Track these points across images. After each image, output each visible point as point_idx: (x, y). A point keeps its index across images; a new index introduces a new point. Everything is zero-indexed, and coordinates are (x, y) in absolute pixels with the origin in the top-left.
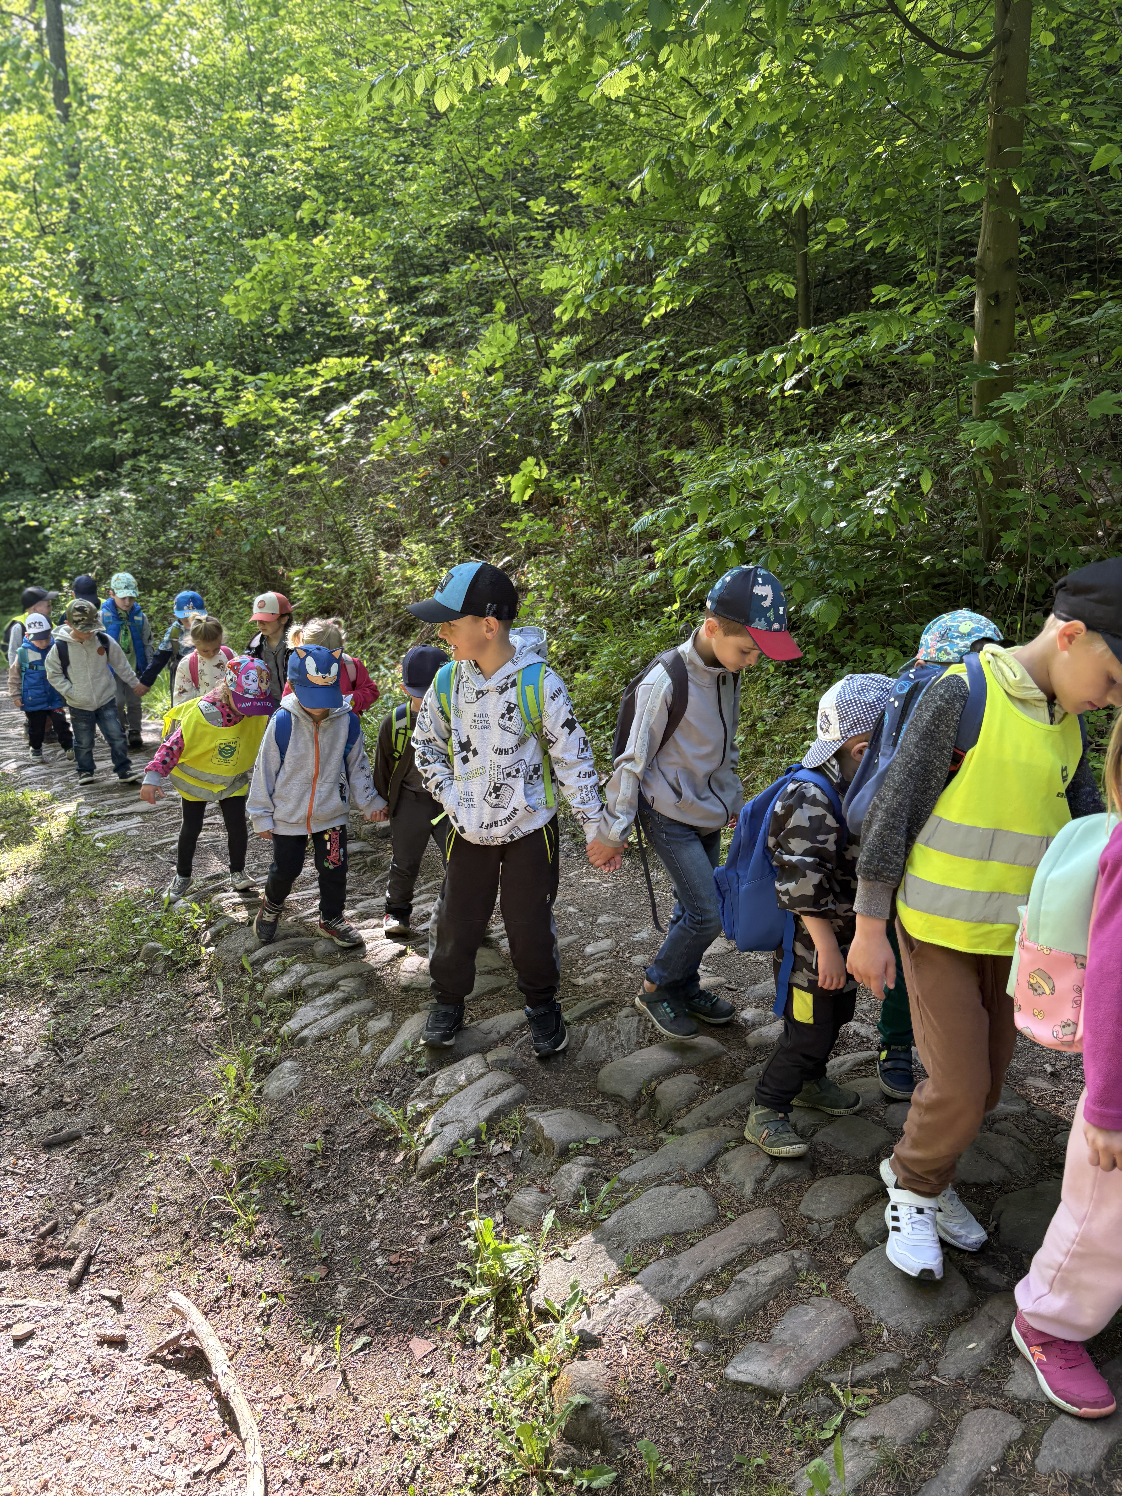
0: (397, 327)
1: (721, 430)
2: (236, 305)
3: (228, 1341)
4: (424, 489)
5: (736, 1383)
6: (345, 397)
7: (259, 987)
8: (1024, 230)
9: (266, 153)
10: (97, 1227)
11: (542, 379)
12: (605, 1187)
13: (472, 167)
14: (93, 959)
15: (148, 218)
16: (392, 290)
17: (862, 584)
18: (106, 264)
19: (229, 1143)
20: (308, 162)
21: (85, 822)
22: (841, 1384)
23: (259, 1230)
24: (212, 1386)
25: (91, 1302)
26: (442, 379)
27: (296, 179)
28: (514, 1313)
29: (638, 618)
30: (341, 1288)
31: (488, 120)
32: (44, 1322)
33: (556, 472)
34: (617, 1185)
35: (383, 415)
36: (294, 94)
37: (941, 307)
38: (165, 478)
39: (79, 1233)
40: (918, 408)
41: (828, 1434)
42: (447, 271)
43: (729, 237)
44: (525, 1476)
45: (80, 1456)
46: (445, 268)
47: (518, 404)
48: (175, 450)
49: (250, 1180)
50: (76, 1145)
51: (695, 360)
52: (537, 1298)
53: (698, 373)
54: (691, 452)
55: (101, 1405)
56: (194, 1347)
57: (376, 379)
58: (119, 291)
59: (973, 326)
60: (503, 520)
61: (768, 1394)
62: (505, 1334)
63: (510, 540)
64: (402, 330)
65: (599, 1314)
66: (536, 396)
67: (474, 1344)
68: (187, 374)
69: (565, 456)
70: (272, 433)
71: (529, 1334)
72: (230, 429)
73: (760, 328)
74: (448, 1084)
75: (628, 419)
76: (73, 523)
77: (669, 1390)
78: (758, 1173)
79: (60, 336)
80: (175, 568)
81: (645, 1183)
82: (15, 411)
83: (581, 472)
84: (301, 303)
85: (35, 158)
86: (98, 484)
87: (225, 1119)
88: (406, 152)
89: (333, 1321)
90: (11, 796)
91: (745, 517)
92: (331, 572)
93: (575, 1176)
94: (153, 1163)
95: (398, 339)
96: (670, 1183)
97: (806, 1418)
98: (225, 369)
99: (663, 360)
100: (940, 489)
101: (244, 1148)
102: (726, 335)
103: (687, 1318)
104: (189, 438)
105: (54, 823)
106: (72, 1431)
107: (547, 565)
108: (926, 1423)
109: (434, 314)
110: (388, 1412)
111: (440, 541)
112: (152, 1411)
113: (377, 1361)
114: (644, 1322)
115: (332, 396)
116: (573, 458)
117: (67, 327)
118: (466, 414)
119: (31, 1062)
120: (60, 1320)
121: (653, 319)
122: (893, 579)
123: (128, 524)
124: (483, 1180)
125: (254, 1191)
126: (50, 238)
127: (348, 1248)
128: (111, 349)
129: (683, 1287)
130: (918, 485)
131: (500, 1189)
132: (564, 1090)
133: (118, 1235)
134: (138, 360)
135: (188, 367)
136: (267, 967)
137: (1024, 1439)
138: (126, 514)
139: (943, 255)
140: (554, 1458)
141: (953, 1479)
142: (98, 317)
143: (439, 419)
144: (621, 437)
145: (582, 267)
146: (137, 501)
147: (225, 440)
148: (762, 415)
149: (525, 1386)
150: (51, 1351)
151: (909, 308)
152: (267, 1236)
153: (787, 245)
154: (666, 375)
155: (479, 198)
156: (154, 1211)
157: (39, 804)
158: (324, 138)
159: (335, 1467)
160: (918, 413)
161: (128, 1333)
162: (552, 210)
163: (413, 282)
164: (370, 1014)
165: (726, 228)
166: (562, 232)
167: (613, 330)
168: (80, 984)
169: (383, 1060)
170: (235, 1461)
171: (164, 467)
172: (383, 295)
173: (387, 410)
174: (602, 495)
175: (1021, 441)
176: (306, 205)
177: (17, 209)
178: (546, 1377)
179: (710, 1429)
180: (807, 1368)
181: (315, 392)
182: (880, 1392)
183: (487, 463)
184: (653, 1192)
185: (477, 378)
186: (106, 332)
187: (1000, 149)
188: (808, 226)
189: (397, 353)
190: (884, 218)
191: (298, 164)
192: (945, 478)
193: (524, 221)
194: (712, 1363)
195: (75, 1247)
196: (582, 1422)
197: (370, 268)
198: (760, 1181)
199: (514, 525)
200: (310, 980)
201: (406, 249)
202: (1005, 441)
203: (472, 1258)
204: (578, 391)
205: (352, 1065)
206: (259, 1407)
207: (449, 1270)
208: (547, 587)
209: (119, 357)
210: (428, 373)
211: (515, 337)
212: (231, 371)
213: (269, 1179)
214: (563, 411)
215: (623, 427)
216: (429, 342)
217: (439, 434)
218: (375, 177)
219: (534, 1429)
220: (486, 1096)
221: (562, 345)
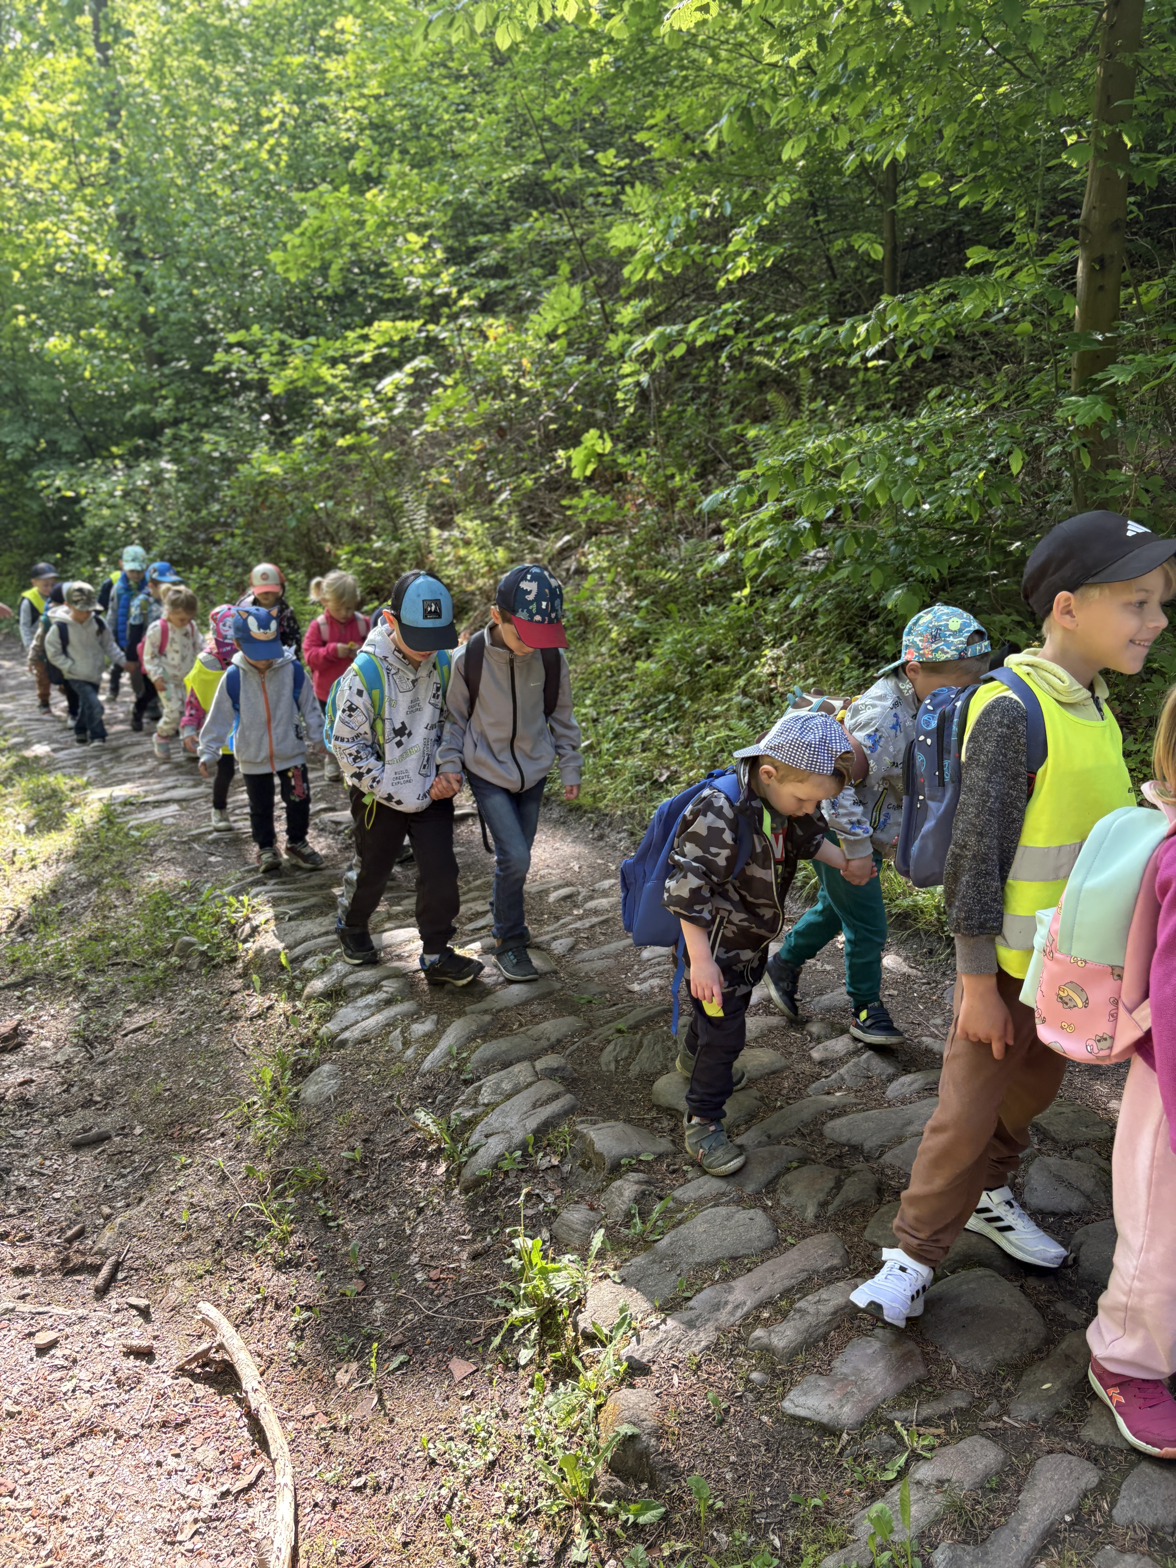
0: (454, 290)
1: (797, 404)
2: (284, 263)
3: (260, 1355)
4: (480, 463)
5: (793, 1417)
6: (398, 365)
7: (298, 985)
8: (1132, 189)
9: (318, 100)
10: (126, 1232)
11: (609, 344)
12: (658, 1207)
13: (537, 115)
14: (126, 952)
15: (192, 171)
16: (448, 250)
17: (945, 572)
18: (147, 218)
19: (264, 1149)
20: (363, 110)
21: (120, 809)
22: (906, 1423)
23: (294, 1240)
24: (241, 1402)
25: (118, 1311)
26: (500, 345)
27: (349, 129)
28: (559, 1336)
29: (705, 604)
30: (378, 1303)
31: (554, 65)
32: (68, 1330)
33: (621, 446)
34: (671, 1204)
35: (437, 383)
36: (347, 37)
37: (1041, 271)
38: (207, 448)
39: (106, 1238)
40: (1011, 381)
41: (891, 1476)
42: (508, 229)
43: (811, 194)
44: (569, 1508)
45: (103, 1472)
46: (506, 227)
47: (581, 373)
48: (218, 418)
49: (285, 1189)
50: (105, 1146)
51: (771, 328)
52: (584, 1321)
53: (776, 341)
54: (765, 426)
55: (125, 1419)
56: (224, 1361)
57: (431, 345)
58: (161, 249)
59: (1074, 294)
60: (563, 497)
61: (828, 1430)
62: (550, 1357)
63: (570, 518)
64: (460, 293)
65: (650, 1340)
66: (601, 364)
67: (517, 1367)
68: (232, 338)
69: (630, 429)
70: (320, 401)
71: (574, 1359)
72: (277, 396)
73: (842, 294)
74: (494, 1093)
75: (699, 390)
76: (111, 495)
77: (722, 1422)
78: (821, 1197)
79: (99, 297)
80: (217, 543)
81: (700, 1203)
82: (52, 375)
83: (646, 446)
84: (353, 263)
85: (72, 104)
86: (136, 454)
87: (260, 1124)
88: (468, 100)
89: (369, 1338)
90: (43, 780)
91: (821, 496)
92: (381, 550)
93: (627, 1193)
94: (184, 1167)
95: (455, 302)
96: (727, 1204)
97: (867, 1457)
98: (271, 332)
99: (738, 327)
100: (1032, 468)
101: (279, 1154)
102: (805, 302)
103: (742, 1347)
104: (233, 407)
105: (87, 810)
106: (96, 1445)
107: (609, 545)
108: (995, 1467)
109: (494, 276)
110: (424, 1436)
111: (496, 519)
112: (179, 1426)
113: (414, 1381)
114: (696, 1349)
115: (385, 363)
116: (639, 432)
117: (107, 287)
118: (526, 383)
119: (60, 1058)
120: (85, 1329)
121: (729, 282)
122: (980, 566)
123: (168, 496)
124: (529, 1195)
125: (289, 1200)
126: (88, 191)
127: (386, 1262)
128: (151, 310)
129: (739, 1313)
130: (1008, 467)
131: (547, 1205)
132: (617, 1101)
133: (147, 1241)
134: (181, 322)
135: (234, 330)
136: (306, 964)
137: (1101, 1488)
138: (166, 485)
139: (1042, 216)
140: (599, 1490)
141: (1024, 1528)
142: (138, 275)
143: (497, 389)
144: (691, 409)
145: (653, 225)
146: (178, 473)
147: (271, 408)
148: (842, 388)
149: (569, 1413)
150: (75, 1361)
151: (1007, 271)
152: (302, 1246)
153: (873, 203)
154: (741, 342)
155: (544, 150)
156: (184, 1218)
157: (72, 789)
158: (380, 86)
159: (368, 1491)
160: (1012, 388)
161: (155, 1344)
162: (622, 164)
163: (472, 241)
164: (415, 1017)
165: (808, 184)
166: (633, 186)
167: (684, 296)
168: (112, 978)
169: (426, 1065)
170: (264, 1482)
171: (206, 436)
172: (440, 255)
173: (443, 378)
174: (669, 472)
175: (1123, 419)
176: (358, 155)
177: (55, 159)
178: (591, 1404)
179: (765, 1466)
180: (869, 1405)
181: (367, 358)
182: (948, 1433)
183: (547, 435)
184: (709, 1212)
185: (538, 345)
186: (147, 291)
187: (1109, 100)
188: (897, 184)
189: (453, 317)
190: (981, 172)
191: (351, 112)
192: (1038, 458)
193: (592, 175)
194: (768, 1396)
195: (102, 1253)
196: (630, 1453)
197: (426, 226)
198: (823, 1205)
199: (575, 501)
200: (351, 979)
201: (465, 206)
202: (1107, 418)
203: (516, 1276)
204: (646, 358)
205: (394, 1069)
206: (291, 1425)
207: (492, 1288)
208: (608, 570)
209: (161, 318)
210: (486, 338)
211: (579, 301)
212: (277, 334)
213: (305, 1188)
214: (629, 380)
215: (693, 399)
216: (487, 306)
217: (497, 404)
218: (432, 127)
219: (578, 1459)
220: (534, 1106)
221: (629, 309)
